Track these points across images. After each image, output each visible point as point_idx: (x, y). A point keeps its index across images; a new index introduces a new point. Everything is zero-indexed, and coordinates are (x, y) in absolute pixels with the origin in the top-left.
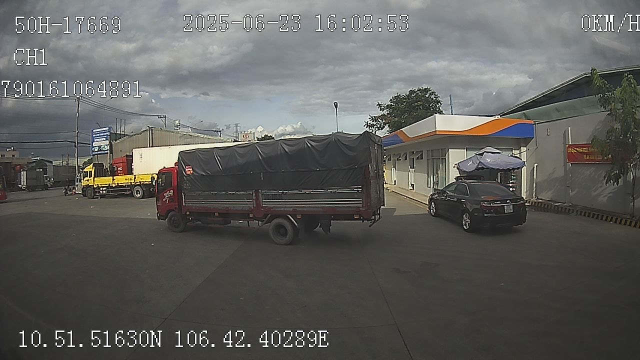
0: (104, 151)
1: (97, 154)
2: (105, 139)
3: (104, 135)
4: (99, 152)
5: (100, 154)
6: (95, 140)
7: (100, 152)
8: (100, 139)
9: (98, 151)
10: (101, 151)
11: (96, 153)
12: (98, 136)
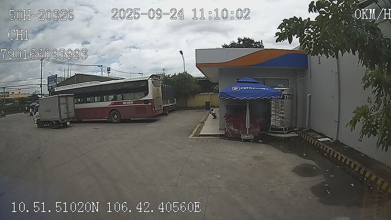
3: (54, 80)
6: (50, 83)
9: (51, 89)
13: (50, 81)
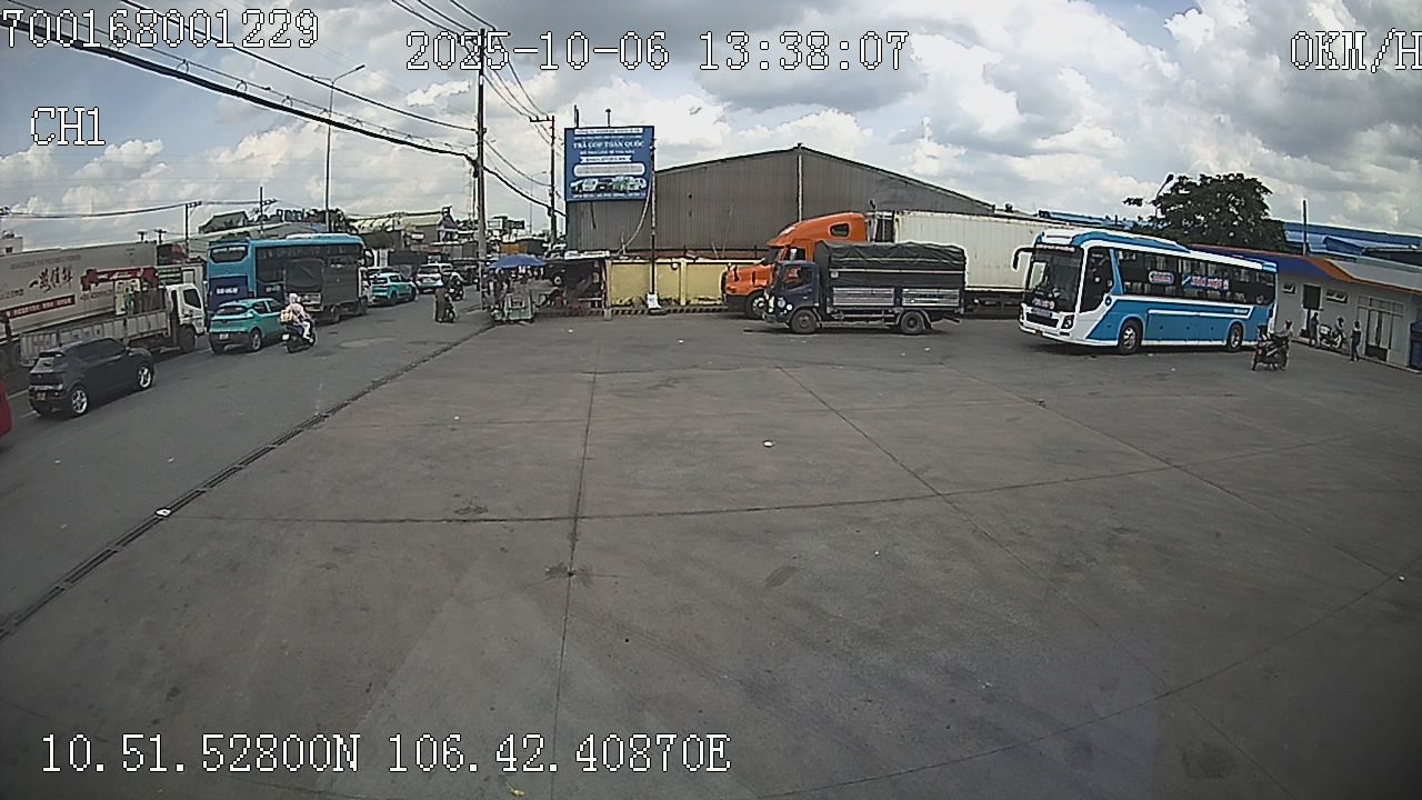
0: (624, 191)
1: (591, 201)
2: (628, 158)
3: (624, 148)
4: (599, 195)
5: (607, 200)
6: (584, 159)
7: (609, 195)
8: (607, 160)
9: (598, 190)
10: (609, 190)
11: (585, 196)
12: (593, 149)
13: (583, 149)
